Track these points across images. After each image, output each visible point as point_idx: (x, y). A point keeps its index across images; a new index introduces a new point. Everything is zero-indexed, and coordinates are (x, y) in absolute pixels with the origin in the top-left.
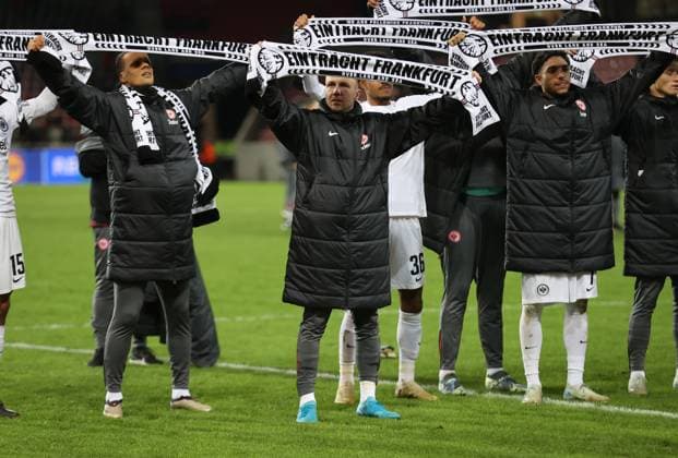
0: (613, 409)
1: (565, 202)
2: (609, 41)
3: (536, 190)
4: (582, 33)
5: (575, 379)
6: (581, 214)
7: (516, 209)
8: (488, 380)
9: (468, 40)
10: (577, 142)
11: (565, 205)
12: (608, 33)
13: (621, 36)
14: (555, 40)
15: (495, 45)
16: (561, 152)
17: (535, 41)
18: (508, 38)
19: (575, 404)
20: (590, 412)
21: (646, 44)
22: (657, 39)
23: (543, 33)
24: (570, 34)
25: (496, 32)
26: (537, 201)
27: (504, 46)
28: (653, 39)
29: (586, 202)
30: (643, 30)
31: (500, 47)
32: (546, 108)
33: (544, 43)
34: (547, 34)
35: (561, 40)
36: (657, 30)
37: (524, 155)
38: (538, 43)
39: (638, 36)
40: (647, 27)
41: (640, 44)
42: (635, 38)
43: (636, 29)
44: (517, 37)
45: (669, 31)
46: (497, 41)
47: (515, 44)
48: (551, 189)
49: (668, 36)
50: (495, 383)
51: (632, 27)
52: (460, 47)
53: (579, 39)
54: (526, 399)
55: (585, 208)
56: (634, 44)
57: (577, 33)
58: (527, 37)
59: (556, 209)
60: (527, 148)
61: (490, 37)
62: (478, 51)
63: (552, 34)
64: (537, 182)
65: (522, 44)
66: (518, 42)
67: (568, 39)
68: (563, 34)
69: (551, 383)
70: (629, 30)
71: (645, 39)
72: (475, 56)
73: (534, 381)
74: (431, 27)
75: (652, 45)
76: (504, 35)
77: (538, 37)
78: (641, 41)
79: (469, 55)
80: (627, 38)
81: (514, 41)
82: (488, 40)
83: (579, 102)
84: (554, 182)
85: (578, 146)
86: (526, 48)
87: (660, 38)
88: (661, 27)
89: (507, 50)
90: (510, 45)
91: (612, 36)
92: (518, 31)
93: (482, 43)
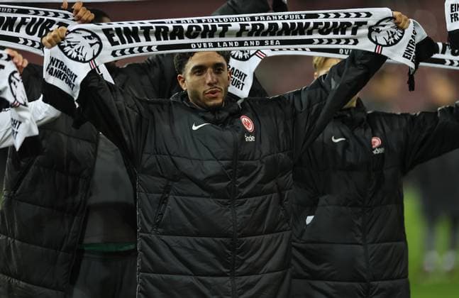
1: (225, 270)
2: (284, 38)
4: (243, 26)
6: (250, 286)
7: (154, 282)
9: (74, 38)
10: (242, 180)
11: (224, 275)
12: (280, 26)
13: (301, 29)
14: (204, 36)
15: (114, 43)
17: (173, 38)
18: (132, 34)
21: (339, 41)
22: (354, 32)
23: (185, 27)
24: (225, 27)
25: (115, 25)
26: (183, 268)
27: (128, 46)
28: (348, 34)
29: (254, 270)
30: (331, 20)
31: (121, 46)
32: (194, 128)
33: (186, 41)
34: (190, 28)
35: (211, 36)
36: (352, 20)
37: (163, 201)
38: (177, 41)
39: (326, 29)
40: (337, 16)
41: (330, 41)
42: (321, 32)
43: (321, 19)
44: (147, 31)
45: (371, 21)
46: (116, 38)
47: (143, 42)
48: (200, 249)
49: (371, 29)
51: (316, 16)
52: (62, 48)
53: (239, 34)
55: (252, 278)
56: (321, 41)
57: (235, 26)
58: (161, 33)
59: (209, 279)
60: (167, 189)
61: (106, 31)
62: (88, 52)
63: (198, 28)
64: (183, 239)
65: (154, 42)
66: (148, 39)
67: (222, 35)
68: (214, 27)
70: (312, 21)
71: (336, 33)
72: (84, 62)
74: (12, 16)
75: (347, 41)
76: (126, 29)
77: (178, 32)
78: (331, 35)
79: (76, 59)
80: (310, 33)
81: (142, 38)
82: (102, 36)
83: (245, 119)
84: (209, 240)
85: (243, 186)
86: (160, 48)
87: (359, 32)
88: (358, 15)
89: (131, 50)
90: (135, 45)
91: (287, 30)
92: (147, 23)
93: (95, 40)
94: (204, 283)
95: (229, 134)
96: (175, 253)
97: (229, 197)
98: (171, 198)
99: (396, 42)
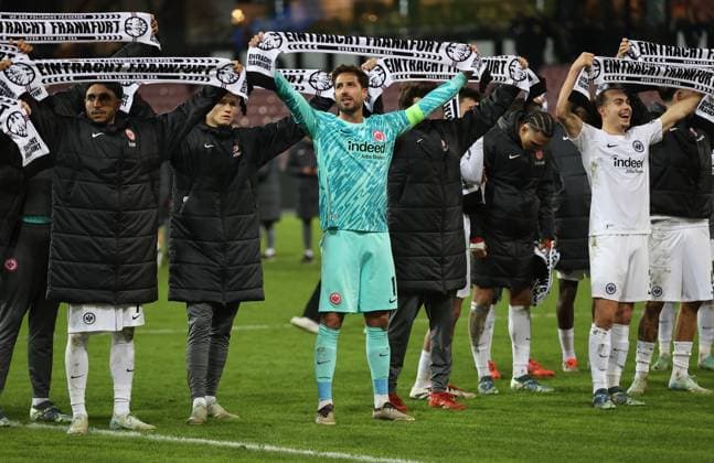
0: (159, 438)
1: (112, 233)
2: (160, 74)
3: (83, 220)
4: (132, 65)
5: (121, 409)
6: (129, 245)
7: (63, 240)
8: (33, 411)
9: (15, 68)
10: (126, 172)
11: (111, 236)
12: (157, 66)
13: (172, 69)
14: (105, 71)
15: (43, 74)
16: (109, 182)
17: (84, 72)
18: (56, 68)
19: (121, 434)
20: (136, 441)
21: (197, 78)
22: (207, 73)
23: (93, 64)
24: (120, 65)
25: (44, 61)
26: (84, 231)
27: (53, 76)
28: (203, 73)
29: (132, 234)
30: (192, 63)
31: (49, 76)
32: (94, 136)
33: (93, 74)
34: (96, 65)
35: (111, 71)
36: (206, 64)
37: (71, 184)
38: (87, 74)
39: (189, 69)
40: (196, 61)
41: (191, 78)
42: (185, 71)
43: (185, 63)
44: (66, 66)
45: (219, 65)
46: (45, 71)
47: (64, 74)
48: (95, 218)
49: (218, 72)
50: (40, 413)
51: (181, 61)
52: (6, 74)
53: (129, 70)
54: (72, 429)
55: (129, 240)
56: (185, 78)
57: (127, 65)
58: (76, 68)
59: (100, 239)
60: (74, 177)
61: (38, 66)
62: (25, 79)
63: (101, 65)
64: (85, 212)
65: (71, 74)
66: (67, 72)
67: (118, 70)
68: (112, 65)
69: (96, 412)
70: (179, 64)
71: (195, 72)
72: (21, 85)
73: (80, 411)
75: (203, 79)
76: (52, 64)
77: (87, 68)
78: (192, 74)
79: (15, 83)
80: (177, 72)
81: (63, 71)
82: (36, 69)
83: (128, 132)
84: (101, 212)
85: (128, 176)
86: (75, 78)
87: (211, 73)
88: (210, 61)
89: (56, 79)
90: (58, 76)
91: (162, 69)
92: (66, 61)
93: (30, 71)
94: (98, 242)
95: (117, 141)
96: (79, 221)
97: (117, 183)
98: (76, 183)
99: (235, 81)
